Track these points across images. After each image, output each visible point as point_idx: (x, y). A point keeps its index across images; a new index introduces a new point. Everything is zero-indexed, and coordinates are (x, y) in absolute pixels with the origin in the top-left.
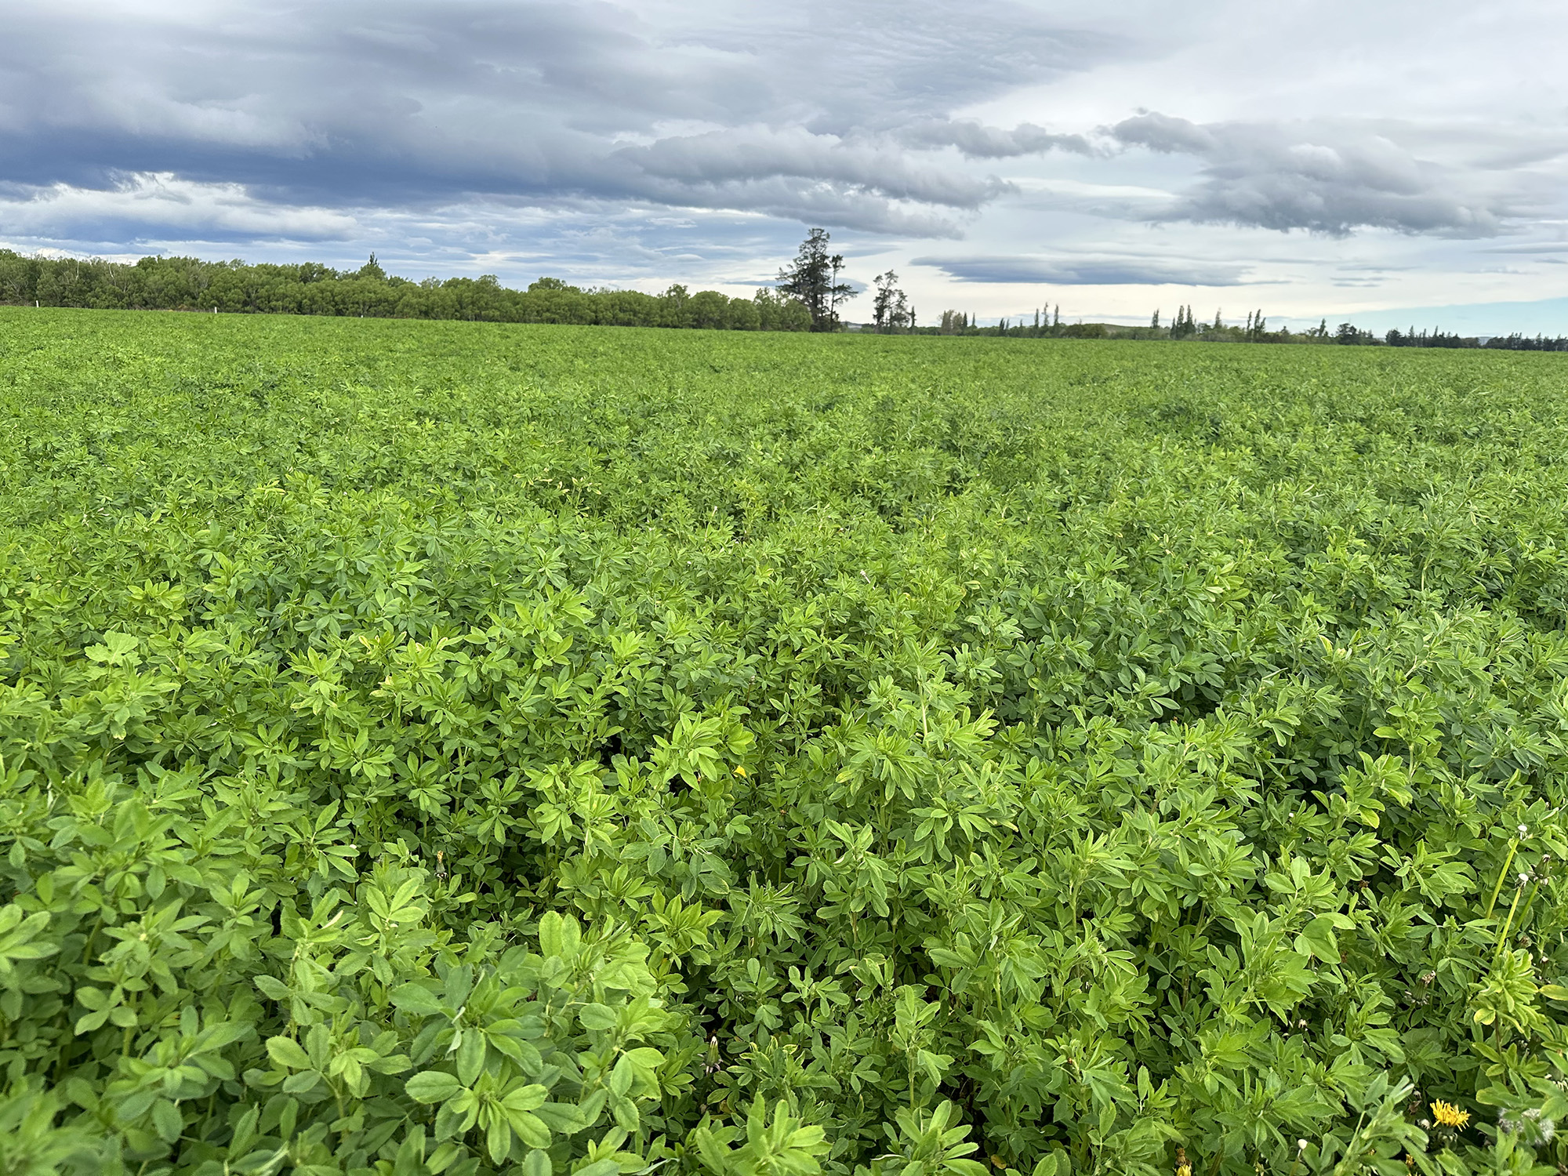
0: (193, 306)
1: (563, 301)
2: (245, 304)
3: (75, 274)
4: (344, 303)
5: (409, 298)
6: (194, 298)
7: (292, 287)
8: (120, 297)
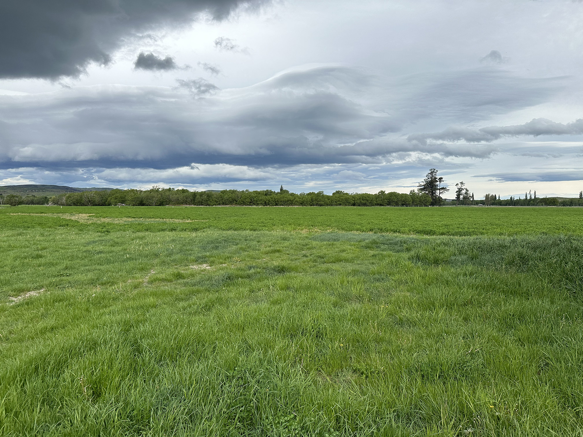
0: (236, 204)
1: (344, 198)
2: (250, 203)
3: (205, 195)
4: (278, 201)
5: (297, 199)
6: (236, 201)
7: (264, 197)
8: (217, 202)
